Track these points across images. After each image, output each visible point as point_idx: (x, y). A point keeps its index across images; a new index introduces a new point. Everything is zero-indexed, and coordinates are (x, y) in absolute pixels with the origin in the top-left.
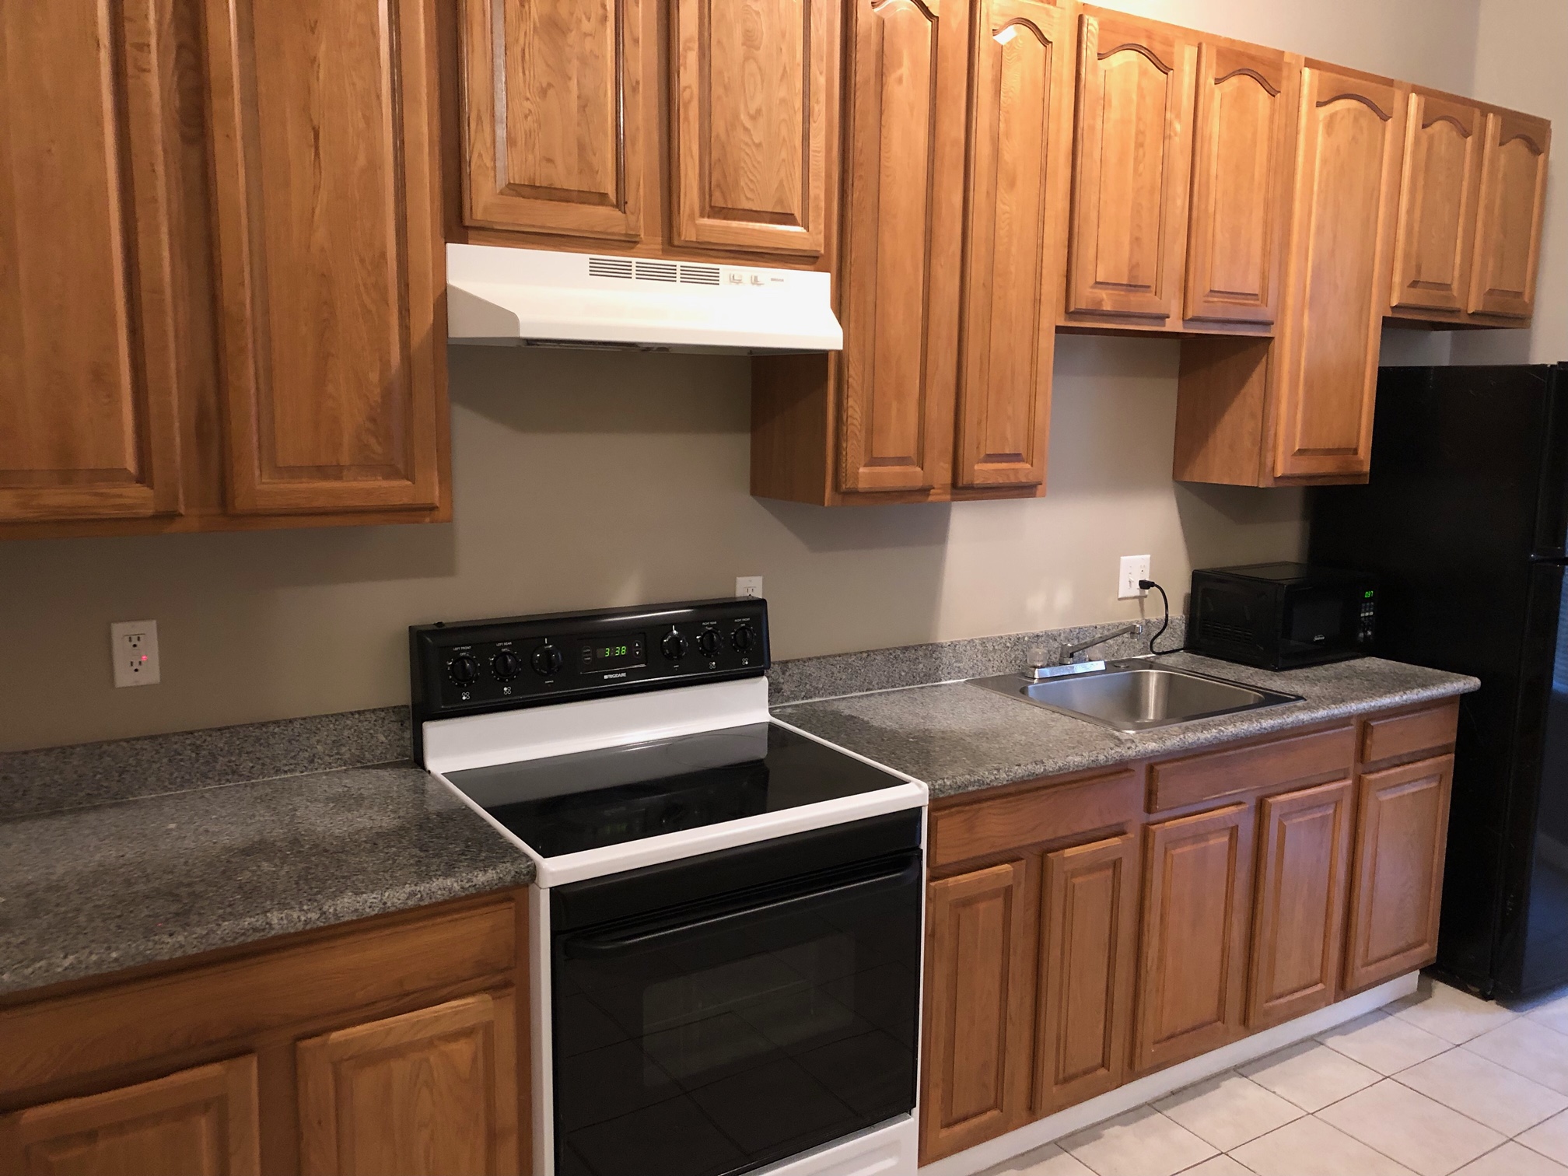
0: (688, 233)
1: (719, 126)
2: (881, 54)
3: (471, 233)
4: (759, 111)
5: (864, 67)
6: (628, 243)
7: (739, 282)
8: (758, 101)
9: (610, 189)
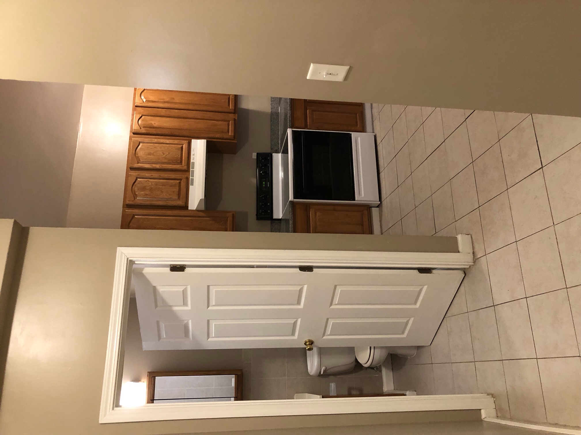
0: (185, 168)
1: (166, 161)
2: (150, 127)
3: (187, 205)
4: (163, 153)
5: (153, 131)
6: (188, 179)
7: (194, 158)
8: (161, 153)
9: (178, 181)
